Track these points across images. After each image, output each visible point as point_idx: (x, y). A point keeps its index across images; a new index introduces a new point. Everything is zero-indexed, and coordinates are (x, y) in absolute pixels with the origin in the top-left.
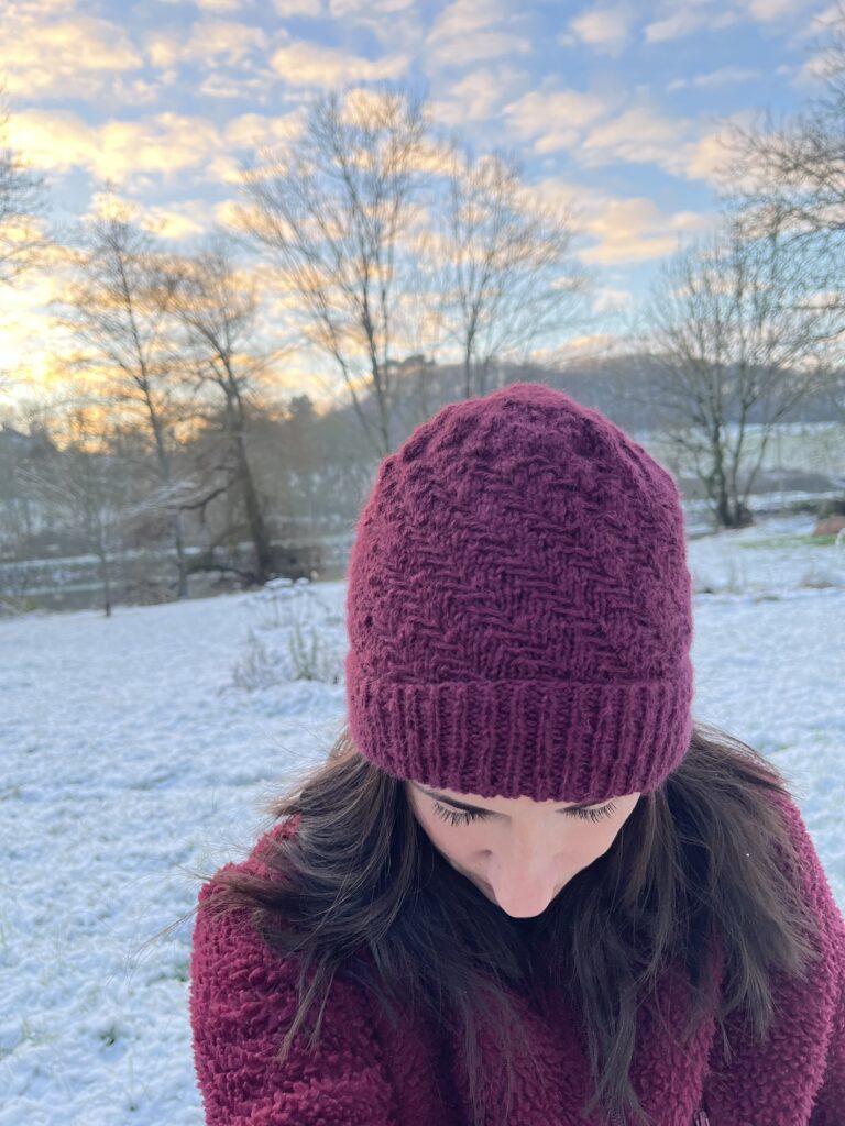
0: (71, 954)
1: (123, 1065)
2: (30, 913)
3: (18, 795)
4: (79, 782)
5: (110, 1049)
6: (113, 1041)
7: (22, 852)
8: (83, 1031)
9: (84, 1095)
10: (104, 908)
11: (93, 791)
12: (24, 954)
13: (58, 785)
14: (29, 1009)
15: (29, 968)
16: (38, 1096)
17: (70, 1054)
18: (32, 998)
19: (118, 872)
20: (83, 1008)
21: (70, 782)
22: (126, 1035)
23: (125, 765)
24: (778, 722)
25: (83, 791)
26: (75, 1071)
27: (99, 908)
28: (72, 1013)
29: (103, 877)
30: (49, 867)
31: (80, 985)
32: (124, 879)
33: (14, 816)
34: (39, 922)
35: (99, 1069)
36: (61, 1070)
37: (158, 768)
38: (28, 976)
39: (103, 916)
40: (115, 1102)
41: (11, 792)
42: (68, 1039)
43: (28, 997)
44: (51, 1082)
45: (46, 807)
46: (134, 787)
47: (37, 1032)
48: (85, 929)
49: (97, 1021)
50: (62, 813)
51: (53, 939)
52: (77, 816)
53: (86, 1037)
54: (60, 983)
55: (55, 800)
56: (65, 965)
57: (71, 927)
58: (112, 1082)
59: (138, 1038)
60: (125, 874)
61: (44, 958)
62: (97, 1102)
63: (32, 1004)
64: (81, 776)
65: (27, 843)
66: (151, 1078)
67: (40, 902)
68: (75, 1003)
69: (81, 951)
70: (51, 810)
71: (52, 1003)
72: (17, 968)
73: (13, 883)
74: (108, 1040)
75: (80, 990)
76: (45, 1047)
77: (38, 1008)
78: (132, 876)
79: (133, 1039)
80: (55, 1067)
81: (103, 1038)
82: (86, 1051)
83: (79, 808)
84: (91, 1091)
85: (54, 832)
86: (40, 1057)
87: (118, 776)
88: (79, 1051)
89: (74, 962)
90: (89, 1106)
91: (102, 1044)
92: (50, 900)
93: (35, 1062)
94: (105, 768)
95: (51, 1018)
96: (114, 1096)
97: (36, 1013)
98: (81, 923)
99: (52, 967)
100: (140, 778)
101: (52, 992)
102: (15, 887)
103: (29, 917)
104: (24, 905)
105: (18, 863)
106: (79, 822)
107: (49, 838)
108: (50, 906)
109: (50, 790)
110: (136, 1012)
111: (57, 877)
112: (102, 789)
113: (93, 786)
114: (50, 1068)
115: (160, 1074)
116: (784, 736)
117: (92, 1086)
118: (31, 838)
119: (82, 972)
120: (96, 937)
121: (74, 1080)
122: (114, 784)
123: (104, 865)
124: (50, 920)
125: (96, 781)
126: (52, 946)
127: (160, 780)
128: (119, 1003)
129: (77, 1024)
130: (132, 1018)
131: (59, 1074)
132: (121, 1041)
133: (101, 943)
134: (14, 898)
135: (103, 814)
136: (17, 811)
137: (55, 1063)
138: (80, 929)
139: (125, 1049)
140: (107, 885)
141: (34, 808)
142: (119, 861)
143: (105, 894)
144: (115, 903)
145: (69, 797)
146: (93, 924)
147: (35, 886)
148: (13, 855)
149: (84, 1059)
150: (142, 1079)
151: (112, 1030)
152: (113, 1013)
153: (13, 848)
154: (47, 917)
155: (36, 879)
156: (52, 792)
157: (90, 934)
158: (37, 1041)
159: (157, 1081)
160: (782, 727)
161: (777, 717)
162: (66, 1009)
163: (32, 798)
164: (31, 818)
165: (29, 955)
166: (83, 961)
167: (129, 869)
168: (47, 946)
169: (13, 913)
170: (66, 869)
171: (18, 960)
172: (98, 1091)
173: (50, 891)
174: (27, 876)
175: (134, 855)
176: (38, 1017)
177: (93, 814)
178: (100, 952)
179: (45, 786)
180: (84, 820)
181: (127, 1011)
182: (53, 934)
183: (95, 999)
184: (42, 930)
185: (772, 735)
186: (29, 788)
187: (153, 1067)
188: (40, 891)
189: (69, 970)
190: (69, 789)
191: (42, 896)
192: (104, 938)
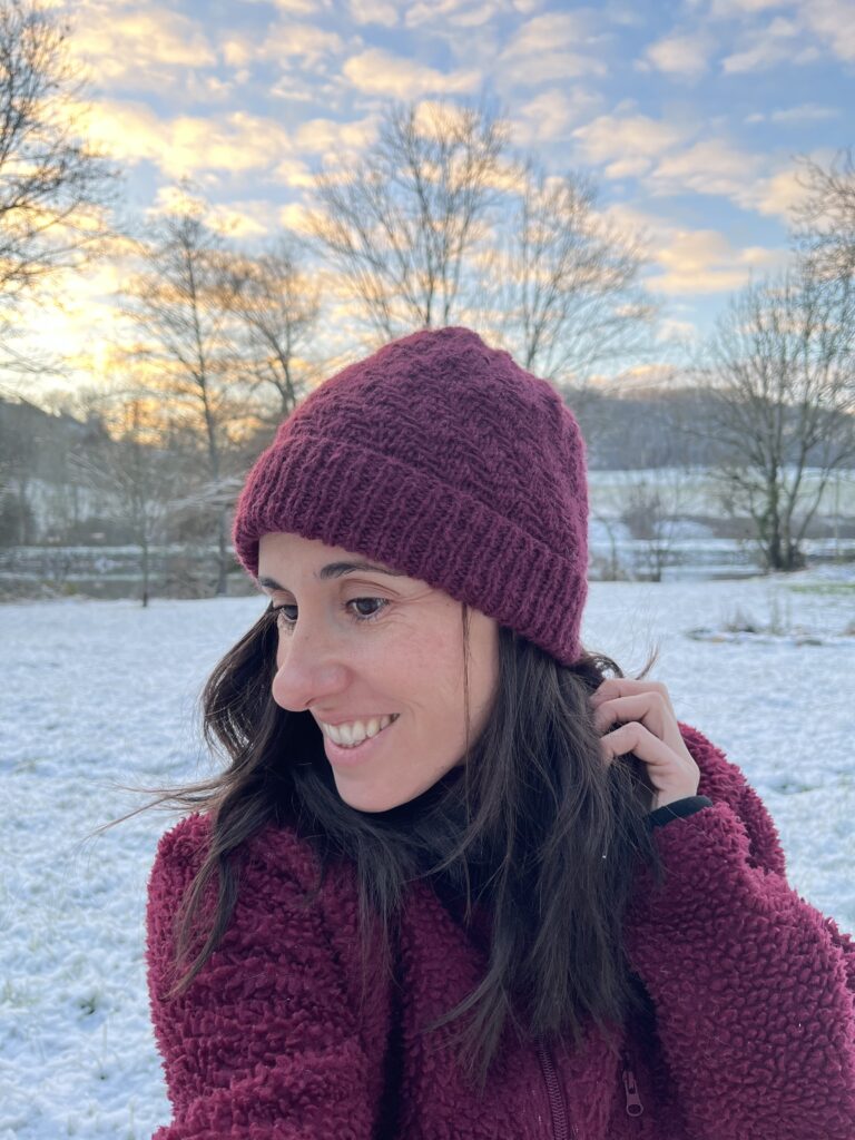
0: (63, 923)
1: (98, 1035)
2: (28, 880)
3: (32, 769)
4: (94, 761)
5: (88, 1018)
6: (92, 1012)
7: (28, 823)
8: (64, 998)
9: (57, 1060)
10: (100, 882)
11: (107, 771)
12: (17, 919)
13: (73, 762)
14: (14, 972)
15: (19, 933)
16: (12, 1057)
17: (49, 1019)
18: (18, 962)
19: (119, 849)
20: (67, 976)
21: (85, 761)
22: (106, 1006)
23: (142, 749)
24: (804, 763)
25: (96, 771)
26: (51, 1036)
27: (95, 882)
28: (56, 980)
29: (103, 853)
30: (52, 839)
31: (66, 954)
32: (124, 857)
33: (26, 788)
34: (36, 890)
35: (75, 1036)
36: (38, 1033)
37: (173, 755)
38: (17, 940)
39: (100, 890)
40: (85, 1069)
41: (25, 765)
42: (49, 1005)
43: (14, 961)
44: (26, 1045)
45: (58, 782)
46: (146, 771)
47: (18, 994)
48: (80, 901)
49: (79, 989)
50: (72, 789)
51: (48, 908)
52: (87, 794)
53: (65, 1005)
54: (48, 950)
55: (66, 777)
56: (55, 934)
57: (66, 897)
58: (86, 1050)
59: (118, 1010)
60: (128, 853)
61: (35, 925)
62: (68, 1067)
63: (18, 968)
64: (97, 756)
65: (35, 814)
66: (124, 1049)
67: (39, 872)
68: (59, 970)
69: (73, 921)
70: (62, 786)
71: (37, 969)
72: (8, 932)
73: (15, 851)
74: (88, 1009)
75: (67, 959)
76: (24, 1010)
77: (23, 972)
78: (133, 854)
79: (112, 1010)
80: (32, 1030)
81: (83, 1007)
82: (65, 1018)
83: (89, 786)
84: (65, 1057)
85: (63, 806)
86: (18, 1019)
87: (134, 759)
88: (58, 1016)
89: (64, 932)
90: (60, 1070)
91: (80, 1013)
92: (49, 869)
93: (12, 1023)
94: (122, 751)
95: (35, 983)
96: (85, 1063)
97: (20, 977)
98: (76, 895)
99: (41, 935)
100: (154, 763)
101: (38, 959)
102: (18, 855)
103: (27, 885)
104: (23, 874)
105: (23, 833)
106: (88, 800)
107: (57, 812)
108: (48, 876)
109: (64, 766)
110: (119, 985)
111: (59, 848)
112: (115, 771)
113: (108, 766)
114: (27, 1031)
115: (134, 1046)
116: (809, 778)
117: (66, 1052)
118: (39, 810)
119: (71, 942)
120: (90, 910)
121: (49, 1045)
122: (128, 766)
123: (107, 841)
124: (47, 889)
125: (110, 762)
126: (44, 914)
127: (173, 767)
128: (102, 973)
129: (59, 990)
130: (113, 990)
131: (34, 1037)
132: (101, 1012)
133: (94, 916)
134: (14, 866)
135: (113, 794)
136: (29, 783)
137: (32, 1026)
138: (75, 901)
139: (102, 1020)
140: (107, 861)
141: (46, 783)
142: (122, 840)
143: (104, 869)
144: (113, 879)
145: (82, 774)
146: (88, 897)
147: (37, 856)
148: (20, 825)
149: (62, 1025)
150: (116, 1049)
151: (93, 1000)
152: (95, 983)
153: (20, 818)
154: (44, 885)
155: (39, 849)
156: (67, 769)
157: (84, 907)
158: (17, 1003)
159: (131, 1053)
160: (809, 769)
161: (805, 758)
162: (51, 975)
163: (46, 773)
164: (42, 792)
165: (21, 920)
166: (73, 932)
167: (131, 848)
168: (39, 915)
169: (10, 879)
170: (68, 843)
171: (10, 924)
172: (71, 1058)
173: (50, 861)
174: (31, 845)
175: (137, 835)
176: (21, 981)
177: (104, 793)
178: (91, 924)
179: (61, 762)
180: (94, 798)
181: (110, 983)
182: (48, 903)
183: (80, 969)
184: (37, 898)
185: (796, 775)
186: (44, 763)
187: (129, 1039)
188: (41, 861)
189: (58, 938)
190: (83, 767)
191: (42, 866)
192: (98, 911)
